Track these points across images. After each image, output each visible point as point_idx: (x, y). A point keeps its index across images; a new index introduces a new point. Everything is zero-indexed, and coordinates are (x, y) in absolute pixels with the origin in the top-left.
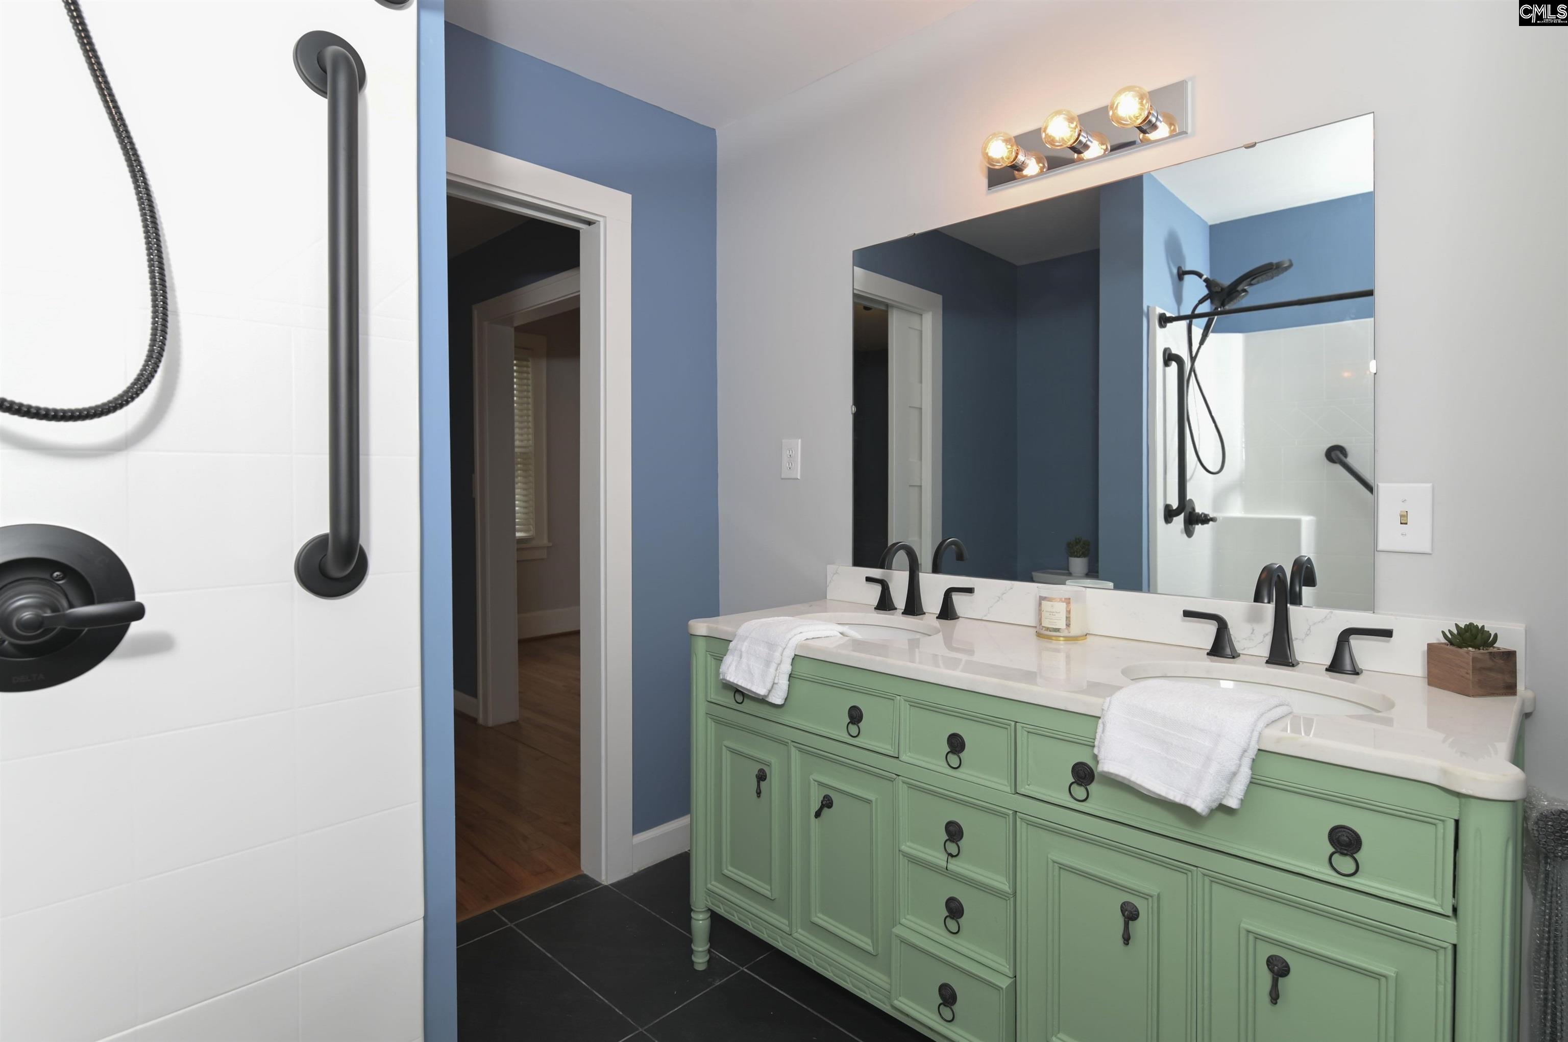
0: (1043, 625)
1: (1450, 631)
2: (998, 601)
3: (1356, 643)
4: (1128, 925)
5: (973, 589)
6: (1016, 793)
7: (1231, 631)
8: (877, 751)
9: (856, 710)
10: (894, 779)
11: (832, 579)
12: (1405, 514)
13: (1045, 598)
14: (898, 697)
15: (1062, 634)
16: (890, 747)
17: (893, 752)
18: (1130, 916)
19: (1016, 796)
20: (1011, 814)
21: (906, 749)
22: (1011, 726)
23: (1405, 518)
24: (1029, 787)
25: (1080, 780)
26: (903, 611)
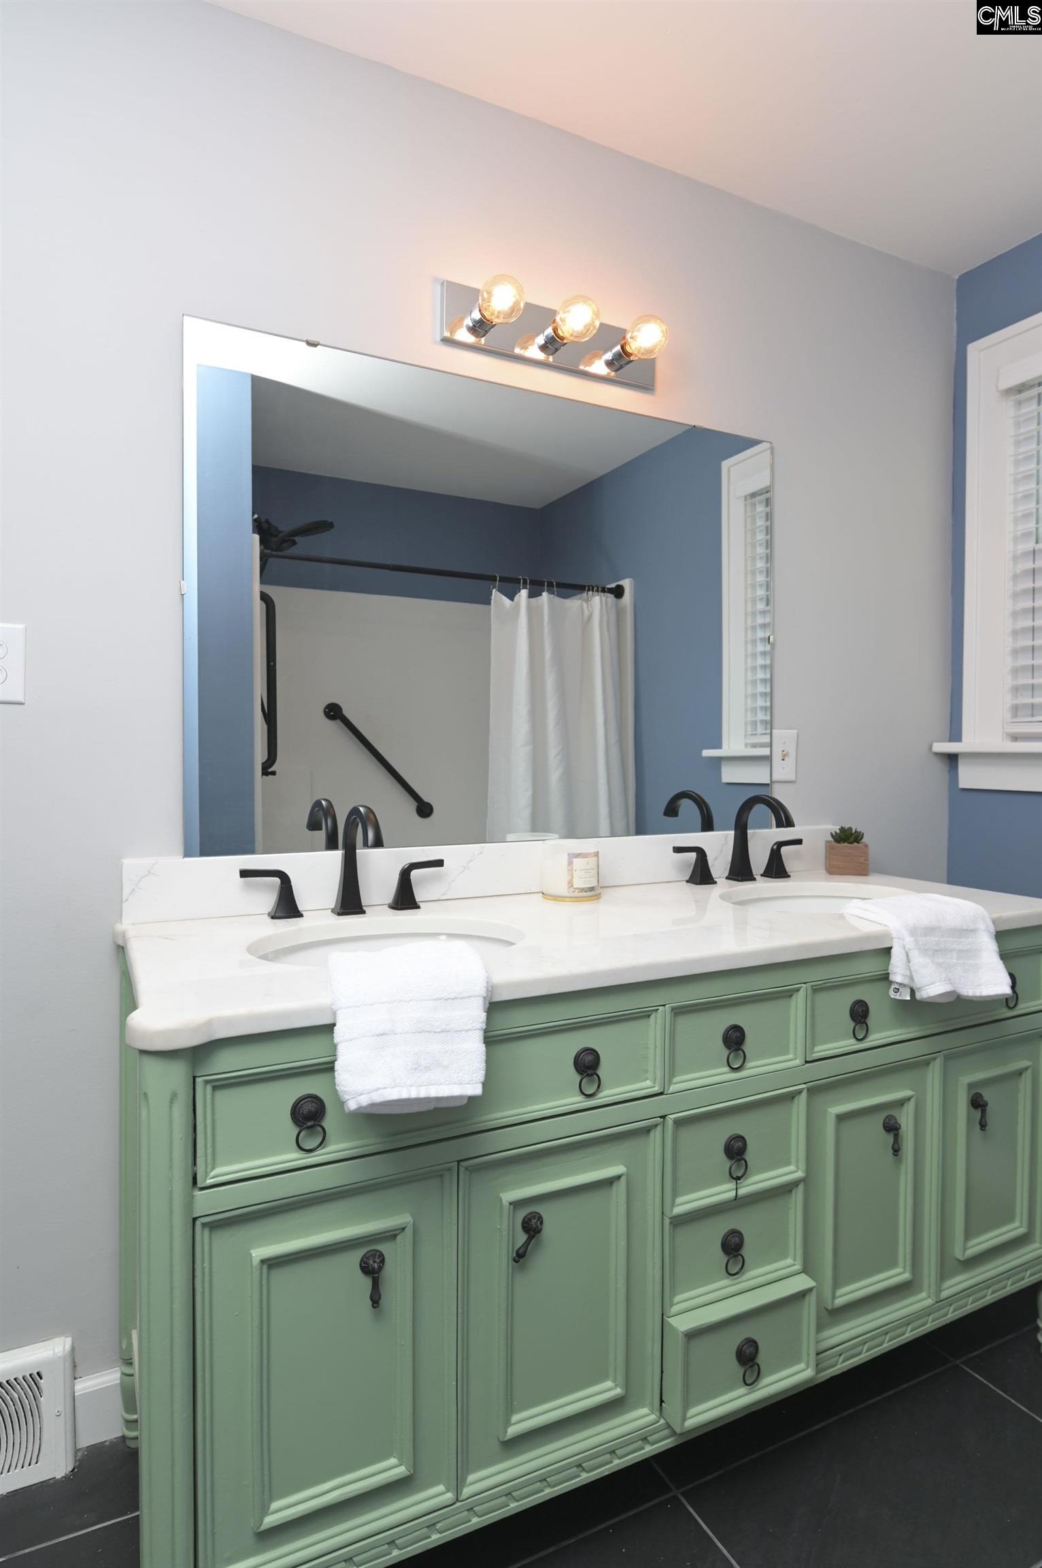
0: (575, 886)
1: (836, 832)
2: (463, 871)
3: (784, 849)
4: (896, 1136)
5: (443, 861)
6: (807, 1062)
7: (708, 858)
8: (632, 1098)
9: (588, 1053)
10: (656, 1126)
11: (137, 886)
12: (784, 753)
13: (578, 856)
14: (661, 1008)
15: (592, 893)
16: (648, 1083)
17: (656, 1088)
18: (892, 1128)
19: (807, 1065)
20: (804, 1088)
21: (672, 1074)
22: (802, 989)
23: (784, 756)
24: (817, 1048)
25: (860, 1018)
26: (333, 911)
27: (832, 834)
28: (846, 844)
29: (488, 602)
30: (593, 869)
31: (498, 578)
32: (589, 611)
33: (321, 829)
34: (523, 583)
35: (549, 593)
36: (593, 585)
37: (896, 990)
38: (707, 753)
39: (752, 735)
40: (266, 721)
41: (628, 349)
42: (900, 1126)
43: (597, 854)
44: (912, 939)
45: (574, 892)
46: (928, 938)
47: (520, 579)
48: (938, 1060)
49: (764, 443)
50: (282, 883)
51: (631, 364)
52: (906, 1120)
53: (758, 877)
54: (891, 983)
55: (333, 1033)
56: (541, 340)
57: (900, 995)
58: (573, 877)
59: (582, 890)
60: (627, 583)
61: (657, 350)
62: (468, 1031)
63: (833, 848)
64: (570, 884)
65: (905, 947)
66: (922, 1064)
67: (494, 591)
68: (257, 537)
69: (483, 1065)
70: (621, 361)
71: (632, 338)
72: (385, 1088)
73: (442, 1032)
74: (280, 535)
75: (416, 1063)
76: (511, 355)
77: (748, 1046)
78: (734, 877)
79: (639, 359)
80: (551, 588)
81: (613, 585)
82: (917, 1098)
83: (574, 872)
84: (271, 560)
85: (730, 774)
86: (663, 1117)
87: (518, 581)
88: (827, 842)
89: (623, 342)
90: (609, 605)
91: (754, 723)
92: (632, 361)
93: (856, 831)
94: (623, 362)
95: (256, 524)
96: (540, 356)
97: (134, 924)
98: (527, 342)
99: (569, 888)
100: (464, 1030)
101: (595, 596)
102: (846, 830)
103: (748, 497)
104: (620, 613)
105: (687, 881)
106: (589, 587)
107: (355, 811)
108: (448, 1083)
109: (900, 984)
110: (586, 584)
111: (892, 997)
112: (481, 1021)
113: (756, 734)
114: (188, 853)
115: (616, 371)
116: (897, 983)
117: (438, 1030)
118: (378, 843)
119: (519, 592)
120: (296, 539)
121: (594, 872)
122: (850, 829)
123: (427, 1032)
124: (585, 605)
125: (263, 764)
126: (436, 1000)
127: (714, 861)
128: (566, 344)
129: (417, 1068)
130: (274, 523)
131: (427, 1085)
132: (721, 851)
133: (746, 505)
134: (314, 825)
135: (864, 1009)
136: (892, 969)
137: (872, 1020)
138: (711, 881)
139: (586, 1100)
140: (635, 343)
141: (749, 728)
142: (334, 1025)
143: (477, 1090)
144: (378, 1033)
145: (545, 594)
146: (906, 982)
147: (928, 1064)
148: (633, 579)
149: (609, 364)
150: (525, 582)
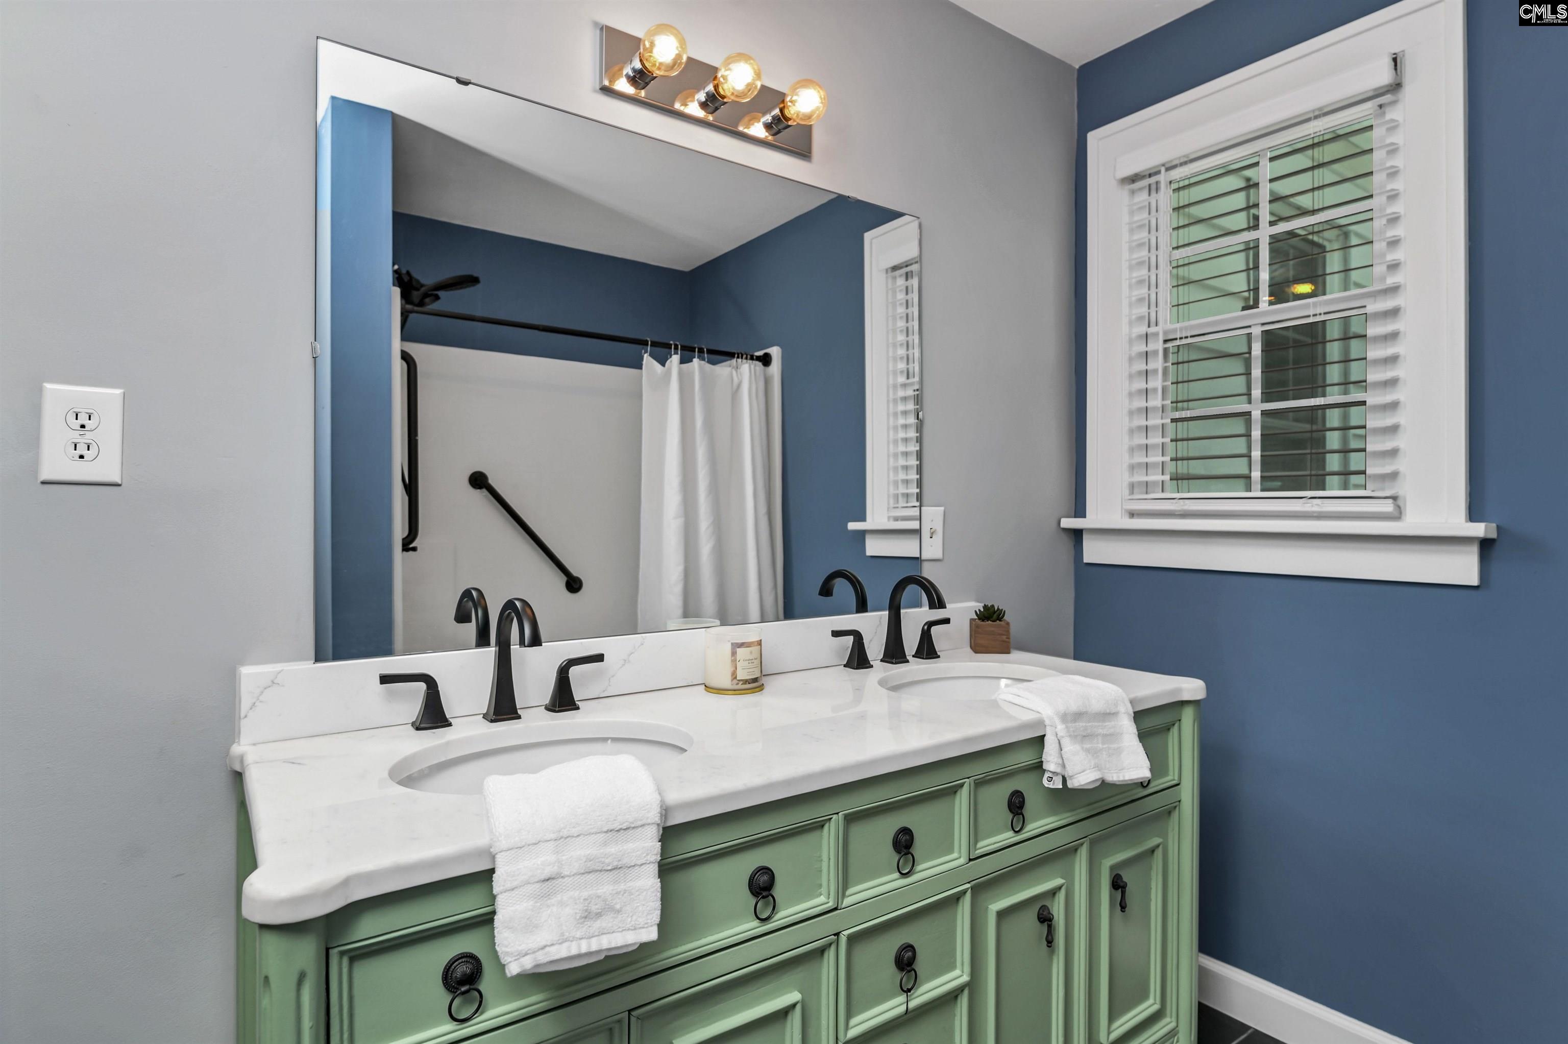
0: (738, 679)
1: (979, 610)
2: (624, 665)
3: (934, 629)
4: (1050, 926)
5: (603, 655)
6: (970, 860)
7: (864, 641)
8: (805, 918)
9: (763, 873)
10: (830, 945)
11: (258, 699)
12: (932, 530)
13: (742, 645)
14: (835, 817)
15: (755, 685)
16: (822, 899)
17: (830, 904)
18: (1045, 918)
19: (972, 863)
20: (968, 888)
21: (846, 887)
22: (966, 784)
23: (932, 533)
24: (980, 844)
25: (1017, 809)
26: (485, 716)
27: (976, 612)
28: (989, 622)
29: (639, 366)
30: (755, 659)
31: (649, 343)
32: (738, 379)
33: (470, 621)
34: (674, 349)
35: (700, 360)
36: (743, 353)
37: (1050, 779)
38: (852, 526)
39: (894, 508)
40: (407, 493)
41: (786, 112)
42: (1053, 916)
43: (760, 643)
44: (1064, 726)
45: (738, 684)
46: (1077, 724)
47: (671, 345)
48: (1085, 846)
49: (907, 216)
50: (428, 688)
51: (790, 128)
52: (1058, 910)
53: (909, 658)
54: (1044, 771)
55: (492, 881)
56: (702, 96)
57: (1053, 784)
58: (736, 669)
59: (746, 682)
60: (775, 352)
61: (815, 116)
62: (642, 865)
63: (977, 627)
64: (734, 676)
65: (1057, 735)
66: (1072, 851)
67: (646, 356)
68: (397, 291)
69: (658, 904)
70: (778, 125)
71: (791, 101)
72: (552, 945)
73: (614, 869)
74: (423, 289)
75: (586, 911)
76: (672, 110)
77: (917, 850)
78: (889, 660)
79: (798, 124)
80: (701, 354)
81: (760, 353)
82: (1067, 885)
83: (738, 663)
84: (412, 316)
85: (874, 547)
86: (837, 934)
87: (668, 346)
88: (972, 620)
89: (782, 105)
90: (758, 373)
91: (896, 497)
92: (790, 126)
93: (998, 608)
94: (780, 127)
95: (396, 276)
96: (700, 113)
97: (254, 744)
98: (687, 98)
99: (732, 681)
100: (638, 865)
101: (744, 364)
102: (989, 608)
103: (889, 270)
104: (767, 381)
105: (845, 666)
106: (738, 354)
107: (510, 605)
108: (620, 930)
109: (1053, 773)
110: (736, 352)
111: (1046, 786)
112: (655, 852)
113: (898, 507)
114: (319, 657)
115: (774, 135)
116: (1051, 772)
117: (609, 868)
118: (536, 641)
119: (671, 357)
120: (441, 293)
121: (757, 662)
122: (993, 606)
123: (597, 871)
124: (734, 372)
125: (403, 539)
126: (606, 832)
127: (869, 643)
128: (726, 103)
129: (588, 916)
130: (415, 275)
131: (599, 935)
132: (876, 633)
133: (887, 277)
134: (462, 617)
135: (1021, 800)
136: (1045, 757)
137: (1028, 810)
138: (868, 665)
139: (763, 924)
140: (794, 107)
141: (892, 501)
142: (492, 871)
143: (651, 935)
144: (542, 878)
145: (696, 360)
146: (1059, 770)
147: (1076, 850)
148: (781, 348)
149: (768, 126)
150: (676, 348)
